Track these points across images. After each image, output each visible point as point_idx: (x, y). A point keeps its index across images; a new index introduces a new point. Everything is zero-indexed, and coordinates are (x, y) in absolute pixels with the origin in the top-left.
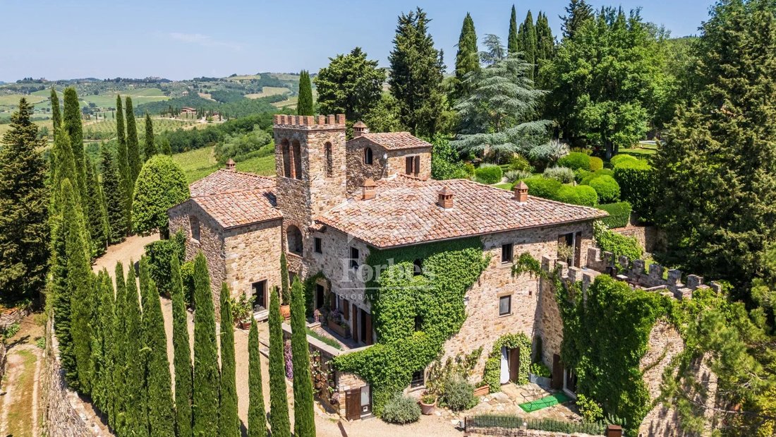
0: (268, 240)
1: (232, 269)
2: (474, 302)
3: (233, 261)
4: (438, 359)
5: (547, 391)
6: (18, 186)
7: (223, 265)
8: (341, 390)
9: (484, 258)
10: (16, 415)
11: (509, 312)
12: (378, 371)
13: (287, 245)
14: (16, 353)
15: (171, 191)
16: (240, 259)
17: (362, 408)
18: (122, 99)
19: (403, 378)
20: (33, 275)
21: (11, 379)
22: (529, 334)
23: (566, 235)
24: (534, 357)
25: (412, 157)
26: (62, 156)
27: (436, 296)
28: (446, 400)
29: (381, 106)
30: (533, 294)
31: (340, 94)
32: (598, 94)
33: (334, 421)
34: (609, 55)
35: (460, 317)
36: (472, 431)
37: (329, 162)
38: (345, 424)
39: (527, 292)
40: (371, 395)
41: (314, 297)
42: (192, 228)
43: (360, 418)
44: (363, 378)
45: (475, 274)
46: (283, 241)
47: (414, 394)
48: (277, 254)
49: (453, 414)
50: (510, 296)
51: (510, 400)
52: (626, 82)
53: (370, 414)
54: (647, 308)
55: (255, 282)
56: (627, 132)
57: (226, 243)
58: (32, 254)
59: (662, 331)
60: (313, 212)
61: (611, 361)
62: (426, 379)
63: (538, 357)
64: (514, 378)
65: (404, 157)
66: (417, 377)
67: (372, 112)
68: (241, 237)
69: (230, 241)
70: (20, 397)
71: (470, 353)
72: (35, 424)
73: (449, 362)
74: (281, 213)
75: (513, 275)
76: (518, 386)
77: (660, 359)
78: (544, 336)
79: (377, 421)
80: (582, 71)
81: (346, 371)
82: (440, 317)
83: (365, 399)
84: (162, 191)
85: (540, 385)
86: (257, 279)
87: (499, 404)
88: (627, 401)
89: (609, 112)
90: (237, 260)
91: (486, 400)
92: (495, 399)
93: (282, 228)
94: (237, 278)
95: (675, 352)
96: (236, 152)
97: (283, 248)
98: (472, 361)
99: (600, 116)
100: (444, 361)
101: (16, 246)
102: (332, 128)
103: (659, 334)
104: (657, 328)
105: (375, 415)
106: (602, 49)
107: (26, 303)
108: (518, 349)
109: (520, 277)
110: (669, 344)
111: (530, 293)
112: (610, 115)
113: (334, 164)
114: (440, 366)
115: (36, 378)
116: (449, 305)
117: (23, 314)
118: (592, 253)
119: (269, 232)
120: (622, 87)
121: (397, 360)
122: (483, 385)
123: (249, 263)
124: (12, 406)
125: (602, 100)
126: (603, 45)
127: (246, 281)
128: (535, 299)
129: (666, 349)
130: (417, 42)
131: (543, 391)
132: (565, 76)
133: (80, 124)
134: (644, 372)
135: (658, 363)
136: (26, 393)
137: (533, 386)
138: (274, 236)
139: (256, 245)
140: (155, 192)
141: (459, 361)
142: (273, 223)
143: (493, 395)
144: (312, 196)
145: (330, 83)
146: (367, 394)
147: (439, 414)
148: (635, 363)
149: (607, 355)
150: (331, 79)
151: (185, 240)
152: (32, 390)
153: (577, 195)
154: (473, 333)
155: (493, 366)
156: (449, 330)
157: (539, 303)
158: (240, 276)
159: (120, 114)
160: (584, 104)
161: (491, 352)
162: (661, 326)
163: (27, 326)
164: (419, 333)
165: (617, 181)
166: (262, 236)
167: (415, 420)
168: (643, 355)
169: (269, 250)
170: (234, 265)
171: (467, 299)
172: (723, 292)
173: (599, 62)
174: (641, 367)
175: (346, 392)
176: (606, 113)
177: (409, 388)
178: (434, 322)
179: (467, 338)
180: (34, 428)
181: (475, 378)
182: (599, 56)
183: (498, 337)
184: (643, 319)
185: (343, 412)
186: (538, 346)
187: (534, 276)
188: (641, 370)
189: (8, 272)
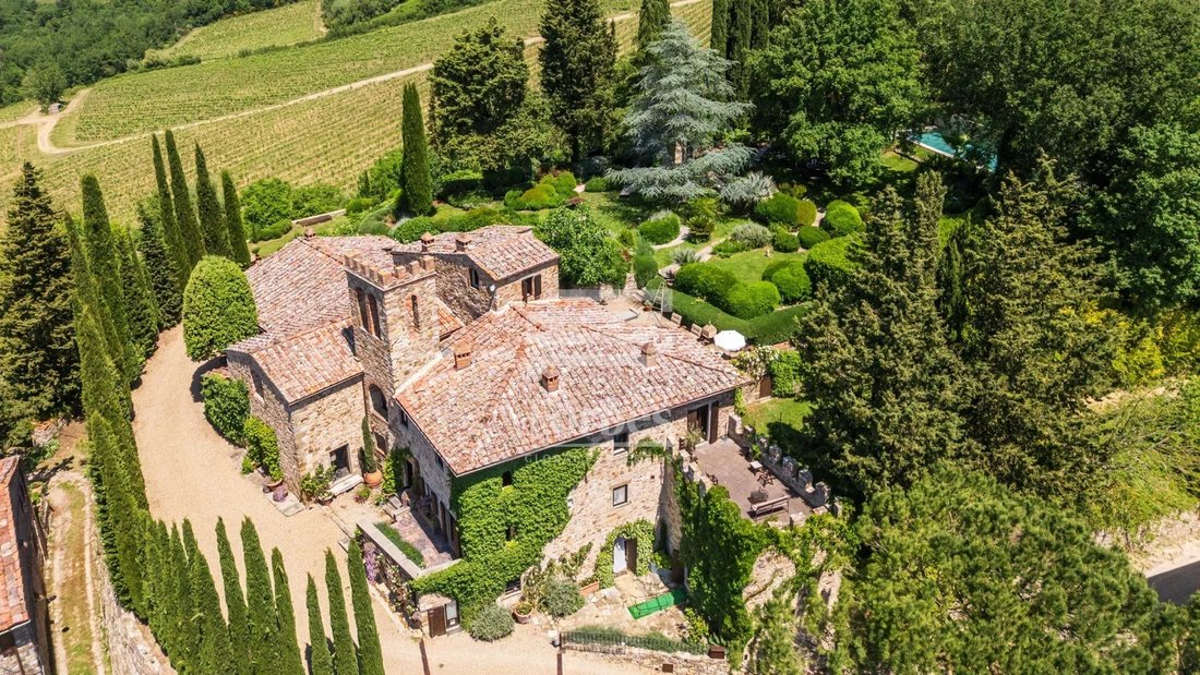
0: (346, 401)
1: (303, 444)
2: (580, 500)
3: (304, 434)
4: (537, 564)
5: (666, 585)
6: (35, 280)
7: (292, 439)
8: (422, 609)
9: (590, 454)
10: (69, 599)
11: (626, 501)
12: (462, 590)
13: (371, 402)
14: (59, 487)
15: (230, 309)
16: (313, 430)
17: (448, 622)
18: (159, 139)
19: (494, 590)
20: (67, 382)
21: (58, 538)
22: (652, 519)
23: (698, 410)
24: (657, 543)
25: (531, 279)
26: (86, 346)
27: (531, 505)
28: (546, 604)
29: (523, 112)
30: (657, 478)
31: (464, 101)
32: (818, 113)
33: (415, 639)
34: (836, 56)
35: (562, 519)
36: (568, 647)
37: (416, 316)
38: (428, 642)
39: (648, 477)
40: (458, 609)
41: (404, 471)
42: (255, 382)
43: (445, 633)
44: (448, 596)
45: (581, 472)
46: (365, 398)
47: (509, 601)
48: (358, 414)
49: (552, 622)
50: (626, 486)
51: (621, 601)
52: (857, 97)
53: (458, 626)
54: (747, 544)
55: (333, 449)
56: (851, 169)
57: (293, 418)
58: (63, 360)
59: (769, 560)
60: (395, 379)
61: (718, 582)
62: (523, 584)
63: (661, 545)
64: (632, 566)
65: (520, 281)
66: (513, 584)
67: (510, 124)
68: (312, 406)
69: (298, 414)
70: (71, 571)
71: (577, 551)
72: (93, 612)
73: (550, 565)
74: (360, 368)
75: (629, 464)
76: (635, 578)
77: (766, 586)
78: (669, 521)
79: (465, 635)
80: (796, 81)
81: (425, 592)
82: (536, 525)
83: (451, 613)
84: (217, 312)
85: (661, 576)
86: (336, 445)
87: (608, 606)
88: (729, 626)
89: (831, 137)
90: (309, 432)
91: (595, 600)
92: (605, 598)
93: (363, 385)
94: (311, 451)
95: (785, 577)
96: (354, 17)
97: (366, 405)
98: (579, 559)
99: (818, 143)
100: (544, 565)
101: (42, 352)
102: (416, 278)
103: (765, 563)
104: (763, 558)
105: (463, 627)
106: (827, 48)
107: (64, 411)
108: (636, 540)
109: (638, 465)
110: (777, 571)
111: (653, 477)
112: (832, 142)
113: (421, 317)
114: (540, 570)
115: (87, 541)
116: (548, 510)
117: (61, 424)
118: (732, 423)
119: (347, 392)
120: (850, 105)
121: (485, 574)
122: (592, 581)
123: (325, 432)
124: (64, 585)
125: (823, 120)
126: (829, 42)
127: (322, 451)
128: (658, 483)
129: (774, 576)
130: (575, 13)
131: (662, 585)
132: (775, 83)
133: (106, 217)
134: (747, 600)
135: (764, 589)
136: (77, 565)
137: (651, 577)
138: (355, 396)
139: (332, 410)
140: (209, 313)
141: (564, 561)
142: (352, 381)
143: (604, 592)
144: (394, 363)
145: (450, 83)
146: (455, 608)
147: (537, 623)
148: (739, 592)
149: (715, 577)
150: (451, 76)
151: (248, 392)
152: (83, 559)
153: (750, 301)
154: (580, 529)
155: (604, 562)
156: (548, 534)
157: (664, 487)
158: (314, 448)
159: (158, 159)
160: (798, 126)
161: (603, 545)
162: (768, 555)
163: (68, 441)
164: (512, 543)
165: (808, 274)
166: (338, 399)
167: (507, 633)
168: (747, 584)
169: (349, 411)
170: (305, 439)
171: (571, 500)
172: (844, 514)
173: (821, 66)
174: (745, 595)
175: (428, 611)
176: (827, 139)
177: (503, 595)
178: (528, 531)
179: (573, 536)
180: (92, 617)
181: (585, 572)
182: (823, 57)
183: (611, 529)
184: (745, 554)
185: (426, 629)
186: (663, 530)
187: (656, 459)
188: (744, 598)
189: (36, 402)
